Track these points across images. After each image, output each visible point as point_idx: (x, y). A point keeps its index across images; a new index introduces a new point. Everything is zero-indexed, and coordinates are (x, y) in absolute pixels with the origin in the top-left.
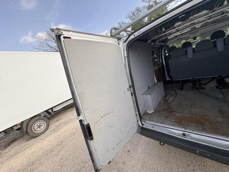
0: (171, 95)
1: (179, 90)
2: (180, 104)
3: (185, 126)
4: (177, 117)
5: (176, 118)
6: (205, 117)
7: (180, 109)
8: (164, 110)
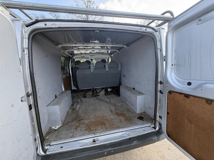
0: (78, 103)
1: (83, 98)
2: (86, 110)
3: (94, 132)
4: (86, 124)
5: (85, 126)
6: (105, 118)
7: (87, 115)
8: (73, 120)
